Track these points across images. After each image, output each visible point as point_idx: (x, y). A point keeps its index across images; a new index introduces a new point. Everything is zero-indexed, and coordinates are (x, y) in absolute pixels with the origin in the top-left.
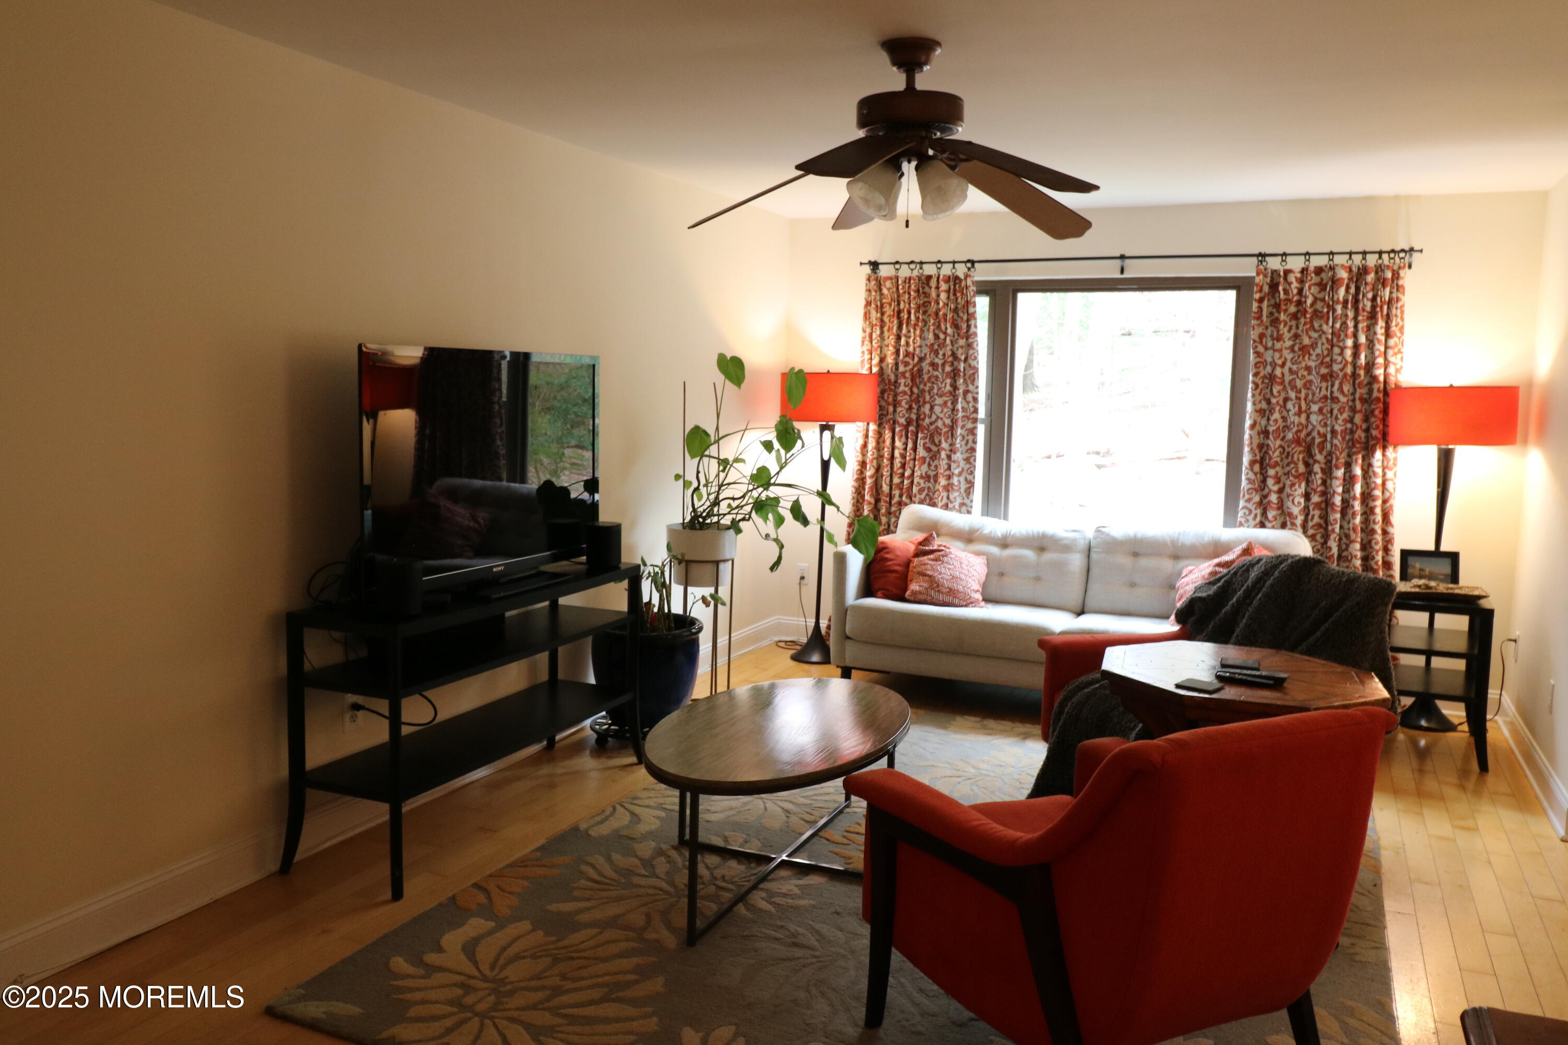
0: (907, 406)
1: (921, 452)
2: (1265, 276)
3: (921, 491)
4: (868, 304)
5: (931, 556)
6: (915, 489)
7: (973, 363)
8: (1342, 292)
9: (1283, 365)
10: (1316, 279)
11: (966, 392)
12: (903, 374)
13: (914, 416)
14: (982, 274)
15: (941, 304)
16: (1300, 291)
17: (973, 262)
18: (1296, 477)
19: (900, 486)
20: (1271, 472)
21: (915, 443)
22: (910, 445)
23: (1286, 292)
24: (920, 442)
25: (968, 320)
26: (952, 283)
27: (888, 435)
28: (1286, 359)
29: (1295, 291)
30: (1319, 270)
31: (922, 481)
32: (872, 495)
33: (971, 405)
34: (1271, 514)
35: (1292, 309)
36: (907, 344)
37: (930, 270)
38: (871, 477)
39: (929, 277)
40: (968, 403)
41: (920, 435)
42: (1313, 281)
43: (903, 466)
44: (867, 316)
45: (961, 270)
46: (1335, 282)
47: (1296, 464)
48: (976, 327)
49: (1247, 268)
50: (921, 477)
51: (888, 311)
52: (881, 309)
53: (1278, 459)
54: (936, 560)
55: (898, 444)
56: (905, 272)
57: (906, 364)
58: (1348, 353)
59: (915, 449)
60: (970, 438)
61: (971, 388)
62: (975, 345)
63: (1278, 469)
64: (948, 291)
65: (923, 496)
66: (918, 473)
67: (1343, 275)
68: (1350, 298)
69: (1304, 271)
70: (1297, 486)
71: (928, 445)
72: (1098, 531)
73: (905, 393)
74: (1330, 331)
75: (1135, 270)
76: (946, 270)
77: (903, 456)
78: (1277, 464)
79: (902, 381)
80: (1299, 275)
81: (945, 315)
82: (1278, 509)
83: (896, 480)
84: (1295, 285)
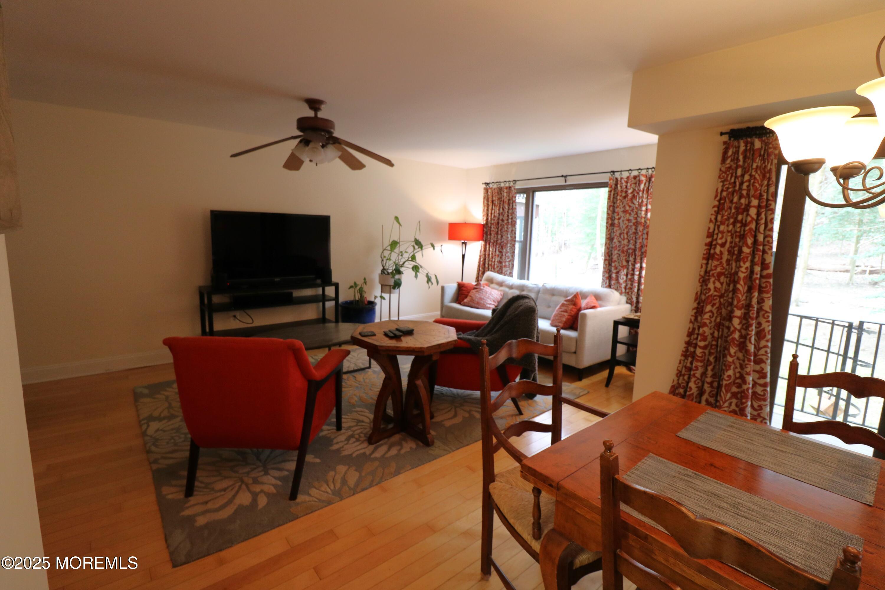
0: (494, 236)
1: (497, 253)
2: (613, 181)
3: (498, 267)
4: (484, 198)
5: (477, 290)
6: (496, 266)
7: (514, 219)
8: (642, 186)
9: (619, 219)
10: (634, 181)
11: (512, 231)
12: (493, 224)
13: (496, 240)
14: (519, 185)
15: (505, 198)
16: (626, 187)
17: (516, 181)
18: (622, 267)
19: (491, 265)
20: (613, 265)
21: (496, 249)
22: (494, 250)
23: (621, 187)
24: (497, 249)
25: (512, 203)
26: (508, 189)
27: (488, 246)
28: (621, 216)
29: (624, 187)
30: (635, 177)
31: (498, 264)
32: (482, 268)
35: (624, 194)
36: (495, 212)
37: (502, 185)
38: (482, 261)
39: (502, 188)
40: (513, 234)
41: (497, 246)
42: (633, 182)
43: (492, 258)
44: (484, 202)
45: (512, 184)
46: (640, 182)
47: (622, 261)
48: (516, 205)
49: (606, 178)
50: (497, 262)
51: (490, 200)
52: (488, 200)
55: (491, 249)
56: (495, 186)
57: (494, 220)
58: (643, 213)
59: (496, 251)
60: (513, 248)
61: (514, 229)
62: (515, 212)
64: (507, 193)
65: (498, 269)
66: (496, 261)
67: (643, 178)
68: (646, 188)
69: (628, 178)
70: (623, 271)
71: (500, 250)
72: (543, 286)
73: (493, 231)
74: (637, 204)
75: (571, 181)
76: (507, 185)
77: (492, 254)
78: (615, 261)
79: (492, 226)
80: (626, 180)
81: (506, 201)
83: (490, 263)
84: (624, 184)
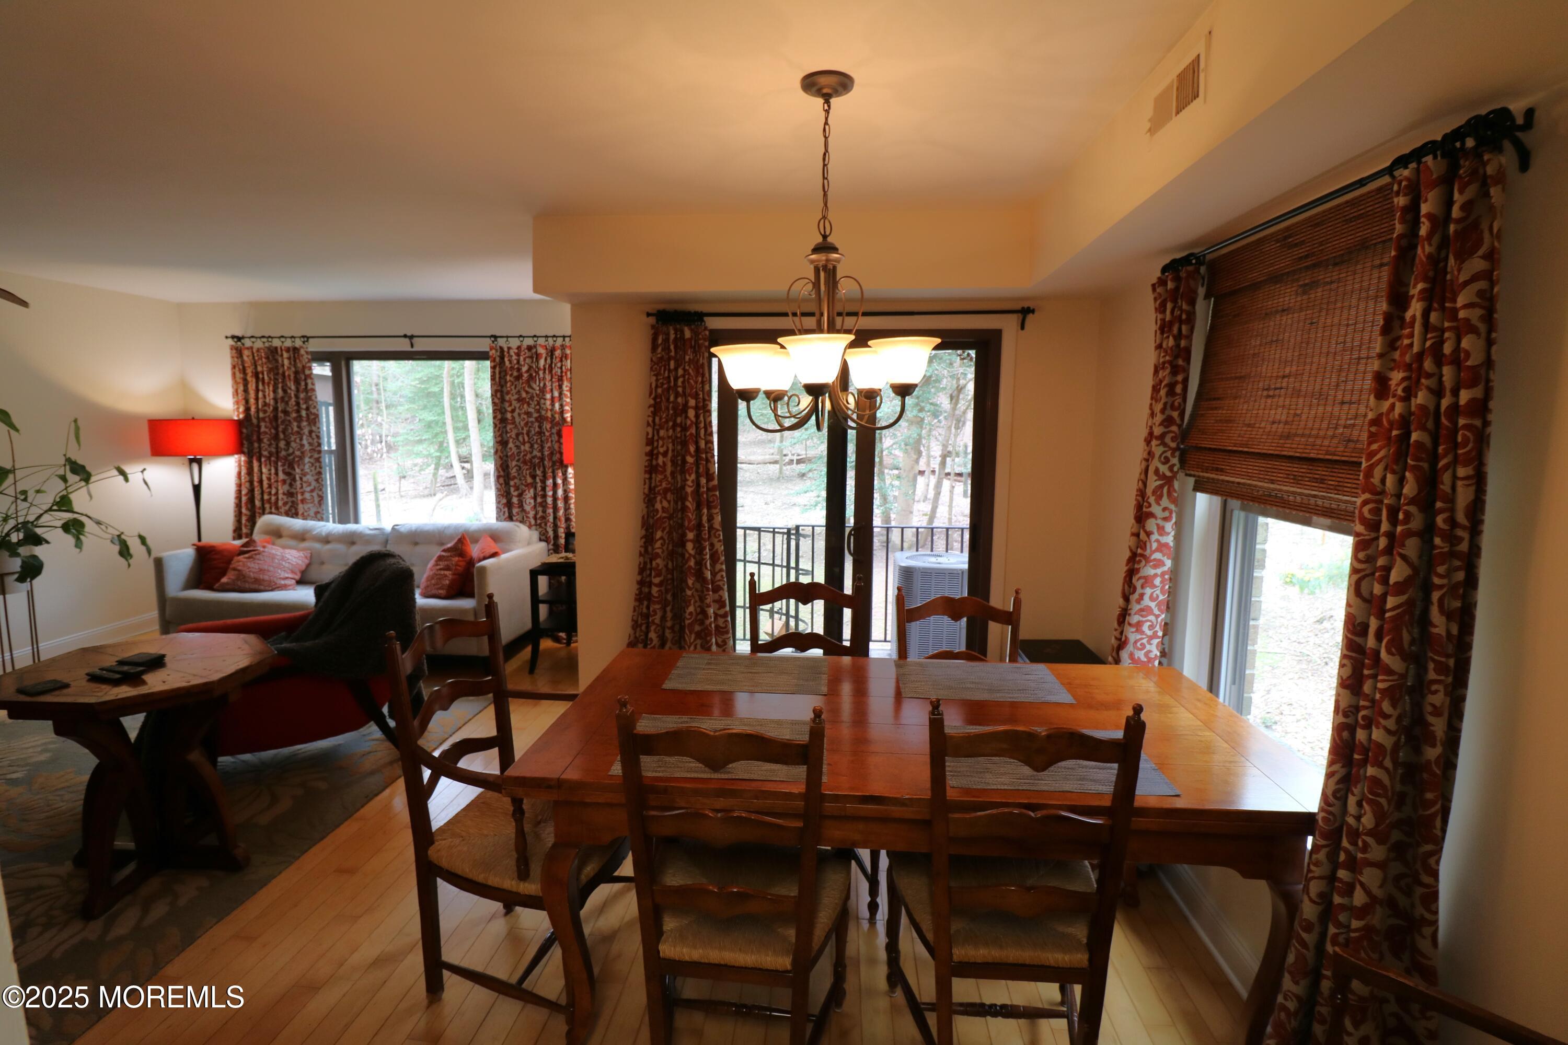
0: (268, 443)
1: (281, 476)
2: (497, 351)
3: (285, 504)
4: (234, 367)
5: (247, 555)
6: (280, 503)
7: (314, 411)
8: (542, 362)
9: (513, 411)
10: (528, 354)
11: (311, 432)
12: (263, 419)
13: (274, 450)
14: (314, 346)
15: (286, 368)
16: (518, 362)
17: (308, 338)
18: (526, 486)
19: (269, 501)
20: (512, 483)
21: (276, 470)
22: (273, 471)
23: (510, 361)
24: (280, 469)
25: (305, 380)
26: (291, 353)
27: (256, 464)
28: (515, 407)
29: (515, 362)
30: (529, 349)
31: (285, 497)
32: (247, 509)
33: (315, 440)
34: (515, 511)
35: (515, 374)
36: (265, 397)
37: (276, 343)
38: (246, 495)
39: (276, 348)
40: (313, 439)
41: (280, 464)
42: (527, 355)
43: (270, 486)
44: (234, 375)
45: (298, 343)
46: (537, 356)
47: (525, 477)
48: (313, 384)
49: (483, 345)
50: (284, 494)
51: (249, 371)
52: (244, 371)
53: (516, 474)
54: (249, 558)
55: (264, 470)
56: (259, 344)
57: (265, 412)
58: (548, 403)
59: (277, 474)
60: (317, 464)
61: (314, 428)
62: (313, 398)
63: (516, 481)
64: (289, 358)
65: (287, 508)
66: (280, 492)
67: (543, 351)
68: (547, 367)
69: (519, 348)
70: (527, 491)
71: (287, 470)
72: (393, 528)
73: (265, 433)
74: (538, 388)
75: (420, 346)
76: (288, 343)
77: (269, 479)
78: (515, 478)
79: (263, 424)
80: (516, 351)
81: (289, 376)
82: (519, 507)
83: (266, 497)
84: (514, 357)
